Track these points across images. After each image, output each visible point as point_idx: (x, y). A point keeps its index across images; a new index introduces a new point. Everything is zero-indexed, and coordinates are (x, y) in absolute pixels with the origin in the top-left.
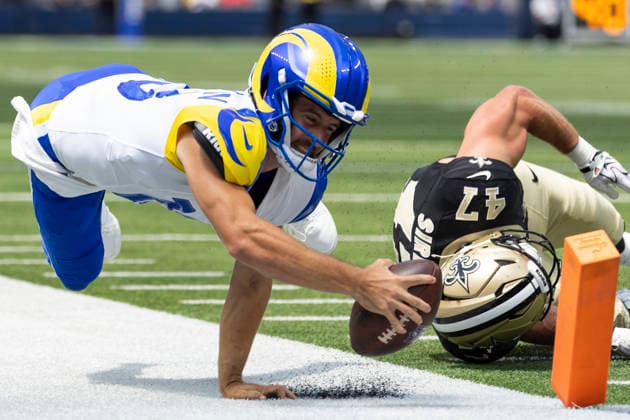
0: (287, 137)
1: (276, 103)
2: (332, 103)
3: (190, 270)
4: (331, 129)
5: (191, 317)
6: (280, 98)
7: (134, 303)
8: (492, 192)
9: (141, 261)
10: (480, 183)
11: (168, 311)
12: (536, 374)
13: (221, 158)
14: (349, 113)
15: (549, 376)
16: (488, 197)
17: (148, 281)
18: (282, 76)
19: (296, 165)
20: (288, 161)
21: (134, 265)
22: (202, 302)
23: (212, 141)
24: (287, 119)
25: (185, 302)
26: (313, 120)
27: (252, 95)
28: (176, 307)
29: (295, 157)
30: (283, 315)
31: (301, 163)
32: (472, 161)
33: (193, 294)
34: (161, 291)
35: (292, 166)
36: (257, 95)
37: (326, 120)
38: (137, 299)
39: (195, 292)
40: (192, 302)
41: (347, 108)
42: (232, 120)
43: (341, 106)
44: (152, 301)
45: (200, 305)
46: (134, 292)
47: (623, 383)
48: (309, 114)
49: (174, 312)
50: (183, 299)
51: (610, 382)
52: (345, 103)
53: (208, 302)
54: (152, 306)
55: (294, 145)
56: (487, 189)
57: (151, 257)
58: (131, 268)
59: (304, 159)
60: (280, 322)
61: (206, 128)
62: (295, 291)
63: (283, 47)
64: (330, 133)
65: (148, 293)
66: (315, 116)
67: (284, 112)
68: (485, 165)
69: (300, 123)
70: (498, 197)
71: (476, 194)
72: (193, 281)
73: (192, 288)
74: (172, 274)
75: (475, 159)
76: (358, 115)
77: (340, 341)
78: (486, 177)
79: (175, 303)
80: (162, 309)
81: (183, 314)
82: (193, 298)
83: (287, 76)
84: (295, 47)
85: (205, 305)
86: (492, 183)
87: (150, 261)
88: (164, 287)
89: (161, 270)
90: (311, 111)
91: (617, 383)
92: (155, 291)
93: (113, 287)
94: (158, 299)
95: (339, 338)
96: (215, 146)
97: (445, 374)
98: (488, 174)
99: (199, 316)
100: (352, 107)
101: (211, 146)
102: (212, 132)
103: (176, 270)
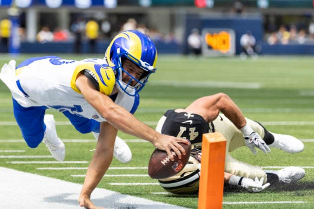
0: (121, 77)
1: (116, 63)
2: (140, 62)
3: (40, 155)
4: (139, 74)
5: (41, 175)
6: (118, 60)
7: (16, 169)
8: (192, 129)
9: (19, 151)
10: (188, 126)
11: (31, 172)
12: (191, 199)
13: (98, 83)
14: (147, 67)
15: (197, 200)
16: (190, 132)
17: (22, 160)
18: (118, 51)
19: (124, 89)
20: (121, 87)
21: (16, 153)
22: (46, 168)
23: (94, 76)
24: (120, 69)
25: (38, 169)
26: (131, 70)
27: (106, 60)
28: (35, 171)
29: (124, 85)
30: (81, 174)
31: (126, 88)
32: (185, 115)
33: (42, 165)
34: (28, 164)
35: (123, 89)
36: (109, 60)
37: (137, 70)
38: (18, 167)
39: (43, 164)
40: (41, 169)
41: (146, 64)
42: (100, 68)
43: (143, 64)
44: (24, 168)
45: (45, 170)
46: (17, 164)
47: (229, 203)
48: (130, 68)
49: (34, 173)
50: (38, 167)
51: (223, 203)
52: (145, 62)
53: (48, 168)
54: (24, 170)
55: (124, 80)
56: (190, 128)
57: (24, 149)
58: (15, 154)
59: (128, 86)
60: (80, 177)
61: (90, 71)
62: (86, 164)
63: (119, 39)
64: (139, 76)
65: (22, 165)
66: (132, 68)
67: (119, 66)
68: (191, 117)
69: (126, 71)
70: (195, 131)
71: (185, 130)
72: (42, 159)
73: (41, 162)
74: (33, 157)
75: (187, 114)
76: (151, 68)
77: (106, 185)
78: (190, 123)
79: (34, 169)
80: (28, 172)
81: (38, 174)
82: (42, 167)
83: (120, 51)
84: (125, 39)
85: (48, 170)
86: (193, 126)
87: (24, 151)
88: (30, 162)
89: (28, 155)
90: (130, 66)
91: (226, 203)
92: (25, 164)
93: (7, 162)
94: (27, 167)
95: (105, 184)
96: (95, 78)
97: (151, 199)
98: (191, 122)
99: (45, 175)
100: (149, 64)
101: (93, 78)
102: (93, 72)
103: (35, 155)
